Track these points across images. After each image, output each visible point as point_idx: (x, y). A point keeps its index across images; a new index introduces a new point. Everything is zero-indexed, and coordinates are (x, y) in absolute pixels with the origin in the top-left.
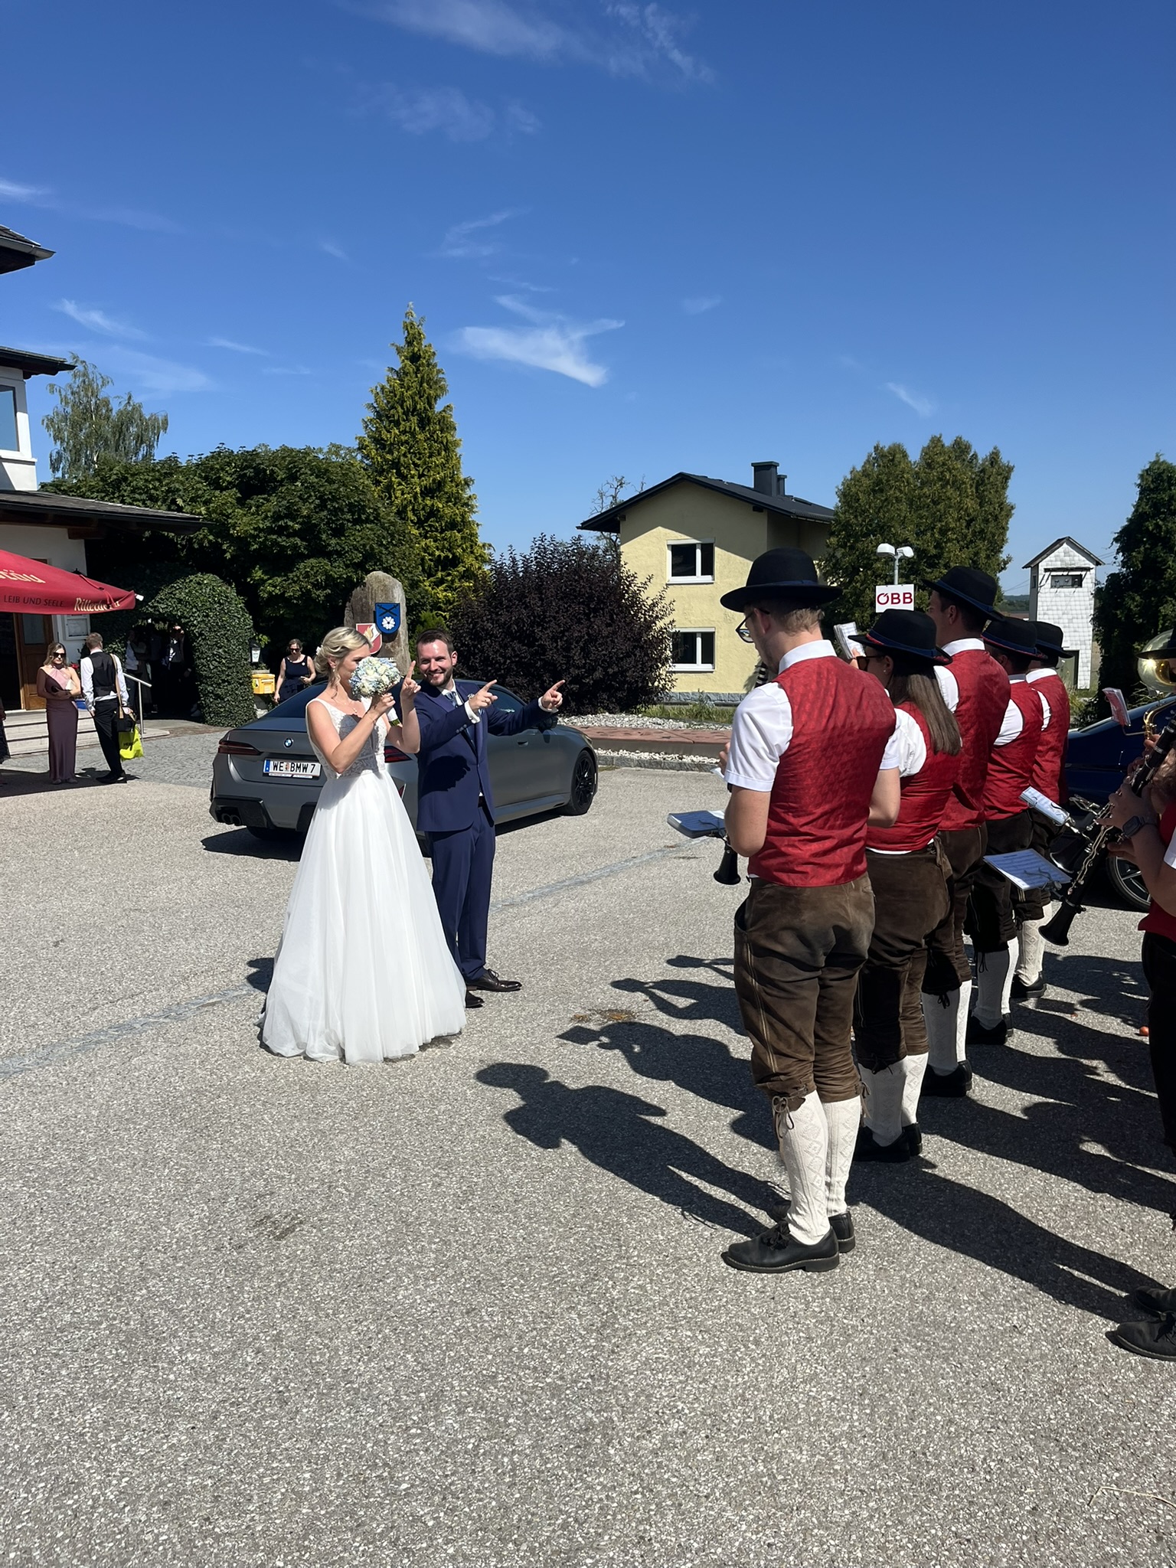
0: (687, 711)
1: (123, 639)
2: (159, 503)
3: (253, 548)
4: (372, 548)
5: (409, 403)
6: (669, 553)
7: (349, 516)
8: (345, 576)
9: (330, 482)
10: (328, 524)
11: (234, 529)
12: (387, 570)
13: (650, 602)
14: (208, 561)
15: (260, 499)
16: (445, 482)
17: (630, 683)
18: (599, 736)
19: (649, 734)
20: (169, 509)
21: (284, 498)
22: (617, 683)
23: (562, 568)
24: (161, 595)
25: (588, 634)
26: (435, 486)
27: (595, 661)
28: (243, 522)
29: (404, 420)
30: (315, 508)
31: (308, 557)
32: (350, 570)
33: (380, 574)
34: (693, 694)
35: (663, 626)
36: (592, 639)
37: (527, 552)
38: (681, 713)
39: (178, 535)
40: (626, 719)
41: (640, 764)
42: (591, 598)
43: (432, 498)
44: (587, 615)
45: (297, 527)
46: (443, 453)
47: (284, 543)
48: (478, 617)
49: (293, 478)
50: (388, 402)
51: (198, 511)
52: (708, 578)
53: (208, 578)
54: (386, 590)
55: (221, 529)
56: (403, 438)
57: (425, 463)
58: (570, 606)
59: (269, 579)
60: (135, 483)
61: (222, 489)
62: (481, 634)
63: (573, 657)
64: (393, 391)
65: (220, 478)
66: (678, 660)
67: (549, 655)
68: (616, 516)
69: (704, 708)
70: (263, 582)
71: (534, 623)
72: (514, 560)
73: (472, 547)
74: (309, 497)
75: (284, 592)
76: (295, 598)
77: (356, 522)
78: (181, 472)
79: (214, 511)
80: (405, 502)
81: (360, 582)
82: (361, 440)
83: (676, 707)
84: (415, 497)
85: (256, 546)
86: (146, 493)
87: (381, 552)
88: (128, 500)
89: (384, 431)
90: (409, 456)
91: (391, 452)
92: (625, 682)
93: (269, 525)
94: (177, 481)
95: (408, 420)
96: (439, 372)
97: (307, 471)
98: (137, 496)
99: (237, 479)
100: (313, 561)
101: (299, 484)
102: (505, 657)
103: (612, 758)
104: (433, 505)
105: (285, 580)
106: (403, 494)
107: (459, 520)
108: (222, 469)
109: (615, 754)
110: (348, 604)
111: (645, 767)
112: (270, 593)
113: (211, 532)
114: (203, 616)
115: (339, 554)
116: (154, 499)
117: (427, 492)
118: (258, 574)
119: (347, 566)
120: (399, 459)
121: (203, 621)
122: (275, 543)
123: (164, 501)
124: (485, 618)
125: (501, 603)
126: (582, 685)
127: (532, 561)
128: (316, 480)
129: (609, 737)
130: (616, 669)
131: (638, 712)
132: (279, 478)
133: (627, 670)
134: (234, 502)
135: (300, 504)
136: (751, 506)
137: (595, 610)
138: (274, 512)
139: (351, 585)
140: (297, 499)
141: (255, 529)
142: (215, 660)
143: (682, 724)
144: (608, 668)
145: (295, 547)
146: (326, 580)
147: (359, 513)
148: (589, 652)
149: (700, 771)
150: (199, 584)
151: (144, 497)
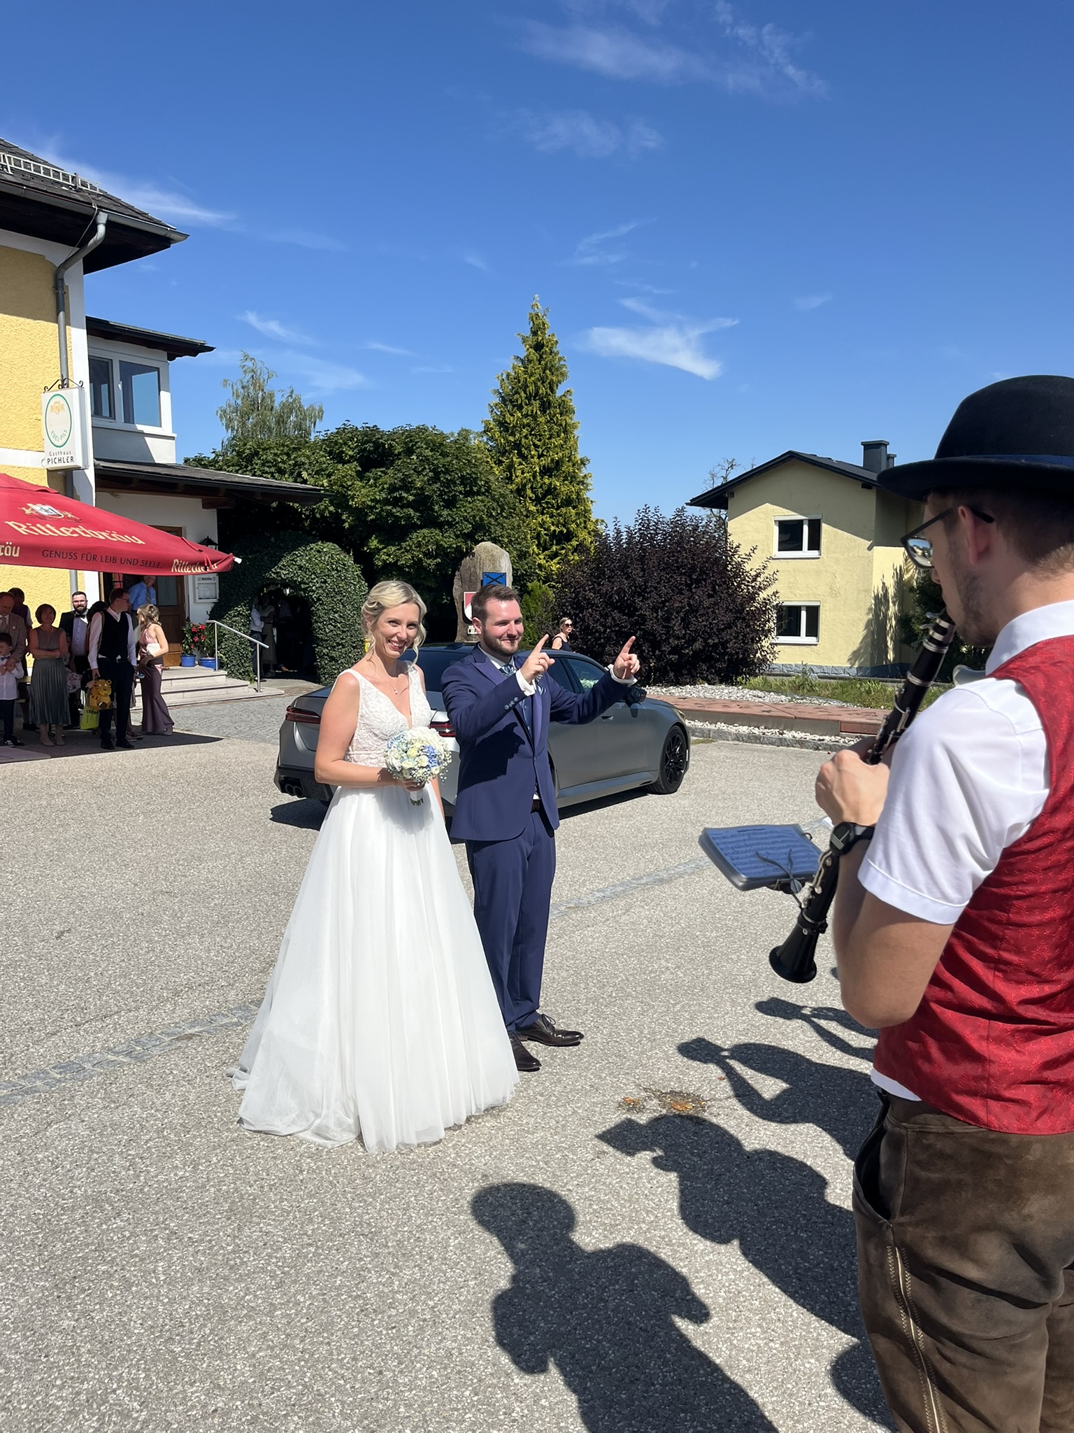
0: (790, 682)
1: (248, 603)
2: (286, 476)
3: (369, 519)
4: (482, 519)
5: (531, 388)
6: (776, 529)
7: (461, 488)
8: (454, 546)
9: (444, 455)
10: (440, 495)
11: (353, 501)
12: (495, 541)
13: (753, 573)
14: (328, 530)
15: (379, 471)
16: (562, 462)
17: (731, 655)
18: (696, 708)
19: (748, 707)
20: (295, 481)
21: (399, 471)
22: (717, 654)
23: (665, 539)
24: (284, 562)
25: (689, 605)
26: (553, 466)
27: (696, 631)
28: (362, 494)
29: (526, 405)
30: (428, 480)
31: (421, 527)
32: (460, 540)
33: (489, 544)
34: (796, 666)
35: (766, 597)
36: (693, 610)
37: (632, 524)
38: (783, 684)
39: (303, 506)
40: (726, 691)
41: (738, 737)
42: (693, 569)
43: (550, 476)
44: (689, 586)
45: (411, 498)
46: (563, 435)
47: (398, 514)
48: (581, 587)
49: (409, 452)
50: (513, 388)
51: (321, 483)
52: (815, 553)
53: (329, 547)
54: (493, 559)
55: (341, 500)
56: (525, 421)
57: (544, 444)
58: (672, 577)
59: (384, 548)
60: (265, 456)
61: (344, 463)
62: (584, 603)
63: (672, 628)
64: (517, 378)
65: (343, 452)
66: (781, 633)
67: (649, 625)
68: (725, 492)
69: (807, 680)
70: (379, 550)
71: (635, 593)
72: (618, 532)
73: (585, 522)
74: (423, 470)
75: (397, 560)
76: (407, 567)
77: (467, 494)
78: (309, 447)
79: (335, 484)
80: (525, 481)
81: (469, 552)
82: (487, 423)
83: (778, 678)
84: (534, 477)
85: (372, 517)
86: (274, 466)
87: (490, 523)
88: (258, 473)
89: (508, 415)
90: (530, 438)
91: (513, 434)
92: (727, 653)
93: (384, 496)
94: (302, 456)
95: (530, 404)
96: (560, 359)
97: (423, 445)
98: (266, 469)
99: (358, 453)
100: (425, 531)
101: (414, 457)
102: (605, 627)
103: (709, 730)
104: (551, 484)
105: (398, 549)
106: (523, 473)
107: (574, 497)
108: (345, 444)
109: (713, 727)
110: (457, 573)
111: (743, 741)
112: (384, 561)
113: (332, 503)
114: (322, 582)
115: (450, 525)
116: (281, 472)
117: (546, 471)
118: (374, 543)
119: (457, 537)
120: (520, 441)
121: (322, 587)
122: (390, 514)
123: (291, 474)
124: (587, 588)
125: (604, 574)
126: (681, 655)
127: (636, 533)
128: (431, 453)
129: (706, 709)
130: (716, 641)
131: (737, 684)
132: (396, 452)
133: (727, 641)
134: (354, 474)
135: (415, 476)
136: (860, 483)
137: (698, 581)
138: (390, 484)
139: (461, 555)
140: (412, 472)
141: (372, 501)
142: (331, 624)
143: (783, 697)
144: (708, 639)
145: (409, 517)
146: (436, 550)
147: (471, 486)
148: (689, 623)
149: (802, 747)
150: (319, 551)
151: (273, 470)
